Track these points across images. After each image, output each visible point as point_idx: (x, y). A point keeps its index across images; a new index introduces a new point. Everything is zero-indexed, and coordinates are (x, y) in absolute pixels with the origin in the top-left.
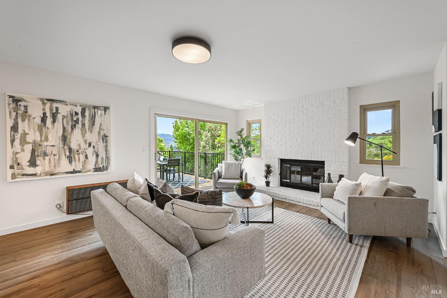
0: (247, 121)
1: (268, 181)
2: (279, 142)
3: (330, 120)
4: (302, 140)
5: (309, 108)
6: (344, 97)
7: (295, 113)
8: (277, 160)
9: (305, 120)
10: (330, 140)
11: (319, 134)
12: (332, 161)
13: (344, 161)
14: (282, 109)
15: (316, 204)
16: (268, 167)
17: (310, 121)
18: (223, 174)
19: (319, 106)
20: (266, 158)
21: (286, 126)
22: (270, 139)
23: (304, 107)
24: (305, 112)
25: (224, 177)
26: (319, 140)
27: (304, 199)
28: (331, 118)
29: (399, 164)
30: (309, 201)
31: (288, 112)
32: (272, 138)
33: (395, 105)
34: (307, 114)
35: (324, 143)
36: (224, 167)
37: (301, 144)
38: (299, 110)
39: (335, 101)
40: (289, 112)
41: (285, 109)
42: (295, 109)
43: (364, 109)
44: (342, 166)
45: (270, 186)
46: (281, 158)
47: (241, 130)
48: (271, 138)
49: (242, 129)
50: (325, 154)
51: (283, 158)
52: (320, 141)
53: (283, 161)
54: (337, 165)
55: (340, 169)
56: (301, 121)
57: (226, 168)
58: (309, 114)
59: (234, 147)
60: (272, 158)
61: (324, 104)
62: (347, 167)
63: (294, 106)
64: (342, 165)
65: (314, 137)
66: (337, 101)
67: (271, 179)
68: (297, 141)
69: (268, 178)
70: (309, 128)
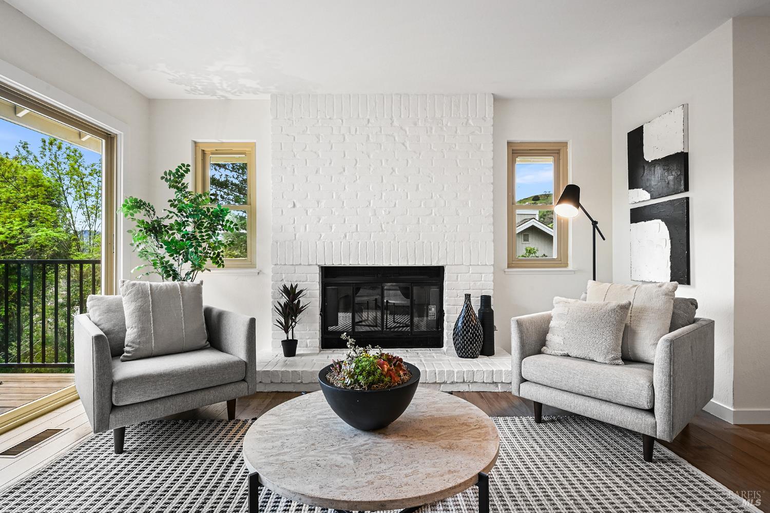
0: (195, 143)
1: (290, 338)
2: (323, 218)
3: (457, 165)
4: (389, 212)
5: (407, 129)
6: (487, 116)
7: (371, 136)
8: (317, 270)
9: (398, 160)
10: (458, 215)
11: (432, 197)
12: (463, 264)
13: (487, 264)
14: (330, 118)
15: (458, 378)
16: (292, 293)
17: (410, 162)
19: (431, 128)
20: (278, 267)
21: (344, 171)
22: (291, 205)
23: (396, 123)
24: (396, 138)
25: (136, 350)
26: (432, 213)
27: (426, 371)
28: (458, 161)
29: (566, 265)
30: (441, 373)
31: (350, 132)
32: (298, 205)
33: (559, 150)
34: (403, 144)
35: (443, 221)
37: (388, 223)
38: (381, 128)
39: (468, 120)
40: (353, 131)
41: (341, 121)
42: (370, 125)
43: (513, 150)
44: (483, 275)
46: (323, 264)
47: (178, 171)
48: (294, 205)
49: (183, 165)
50: (446, 249)
51: (329, 264)
52: (436, 215)
53: (329, 274)
54: (472, 273)
55: (479, 283)
56: (387, 160)
58: (407, 144)
59: (154, 228)
60: (300, 264)
61: (443, 124)
62: (491, 277)
63: (368, 117)
64: (481, 273)
65: (421, 206)
66: (470, 122)
67: (298, 332)
68: (375, 215)
70: (407, 181)
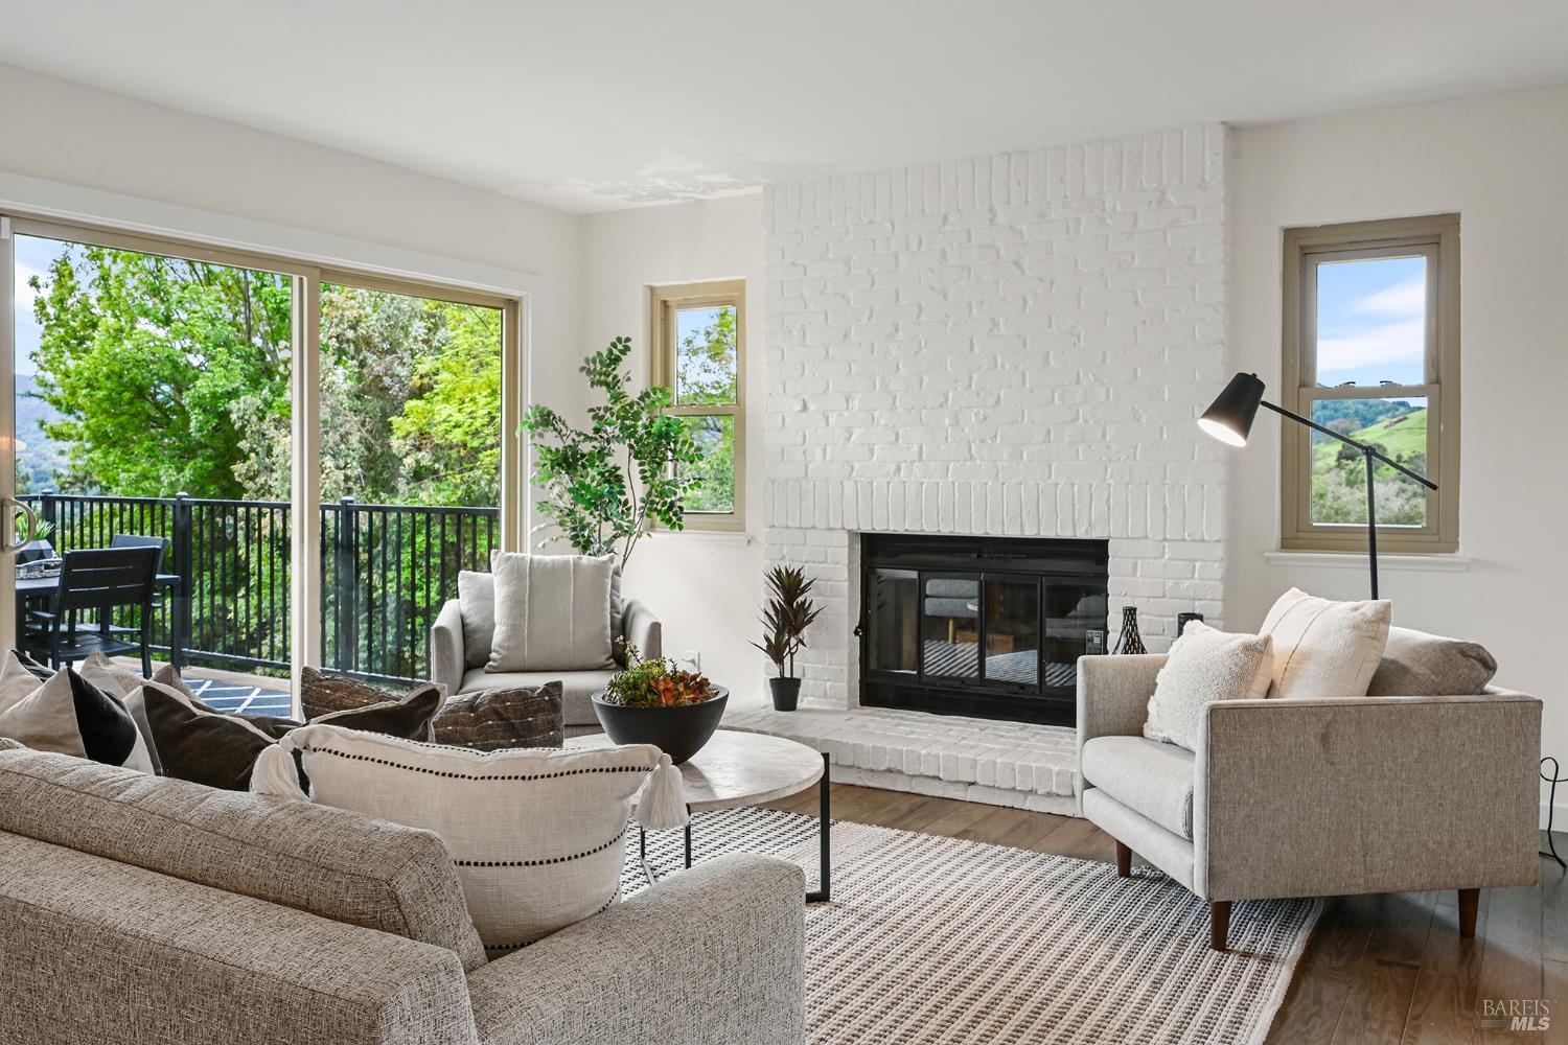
0: (652, 289)
1: (787, 675)
2: (857, 432)
3: (1137, 303)
4: (985, 419)
5: (1025, 229)
6: (1207, 178)
7: (948, 250)
8: (844, 539)
9: (1003, 300)
10: (1139, 421)
11: (1078, 381)
12: (1146, 537)
13: (1206, 538)
14: (870, 223)
15: (1058, 787)
16: (790, 585)
17: (1030, 302)
18: (498, 636)
19: (1078, 221)
20: (776, 531)
21: (897, 330)
22: (798, 407)
23: (1001, 219)
24: (1002, 253)
25: (503, 658)
26: (1077, 418)
27: (995, 763)
28: (1139, 292)
29: (1452, 546)
30: (1026, 770)
31: (907, 248)
32: (812, 406)
33: (1439, 236)
34: (1017, 264)
35: (1104, 436)
36: (500, 594)
37: (983, 441)
38: (969, 232)
39: (1163, 193)
40: (914, 245)
41: (889, 225)
42: (948, 228)
43: (1302, 248)
44: (1198, 565)
45: (799, 705)
46: (866, 528)
47: (611, 352)
48: (805, 407)
49: (619, 340)
50: (1108, 500)
51: (880, 527)
52: (1086, 421)
53: (876, 549)
54: (1170, 559)
55: (1188, 583)
56: (982, 302)
57: (516, 603)
58: (1025, 263)
59: (565, 459)
60: (814, 528)
61: (1104, 209)
62: (1217, 570)
63: (943, 211)
64: (1192, 561)
65: (1053, 400)
66: (1170, 196)
67: (805, 661)
68: (957, 423)
69: (787, 660)
70: (1025, 346)
